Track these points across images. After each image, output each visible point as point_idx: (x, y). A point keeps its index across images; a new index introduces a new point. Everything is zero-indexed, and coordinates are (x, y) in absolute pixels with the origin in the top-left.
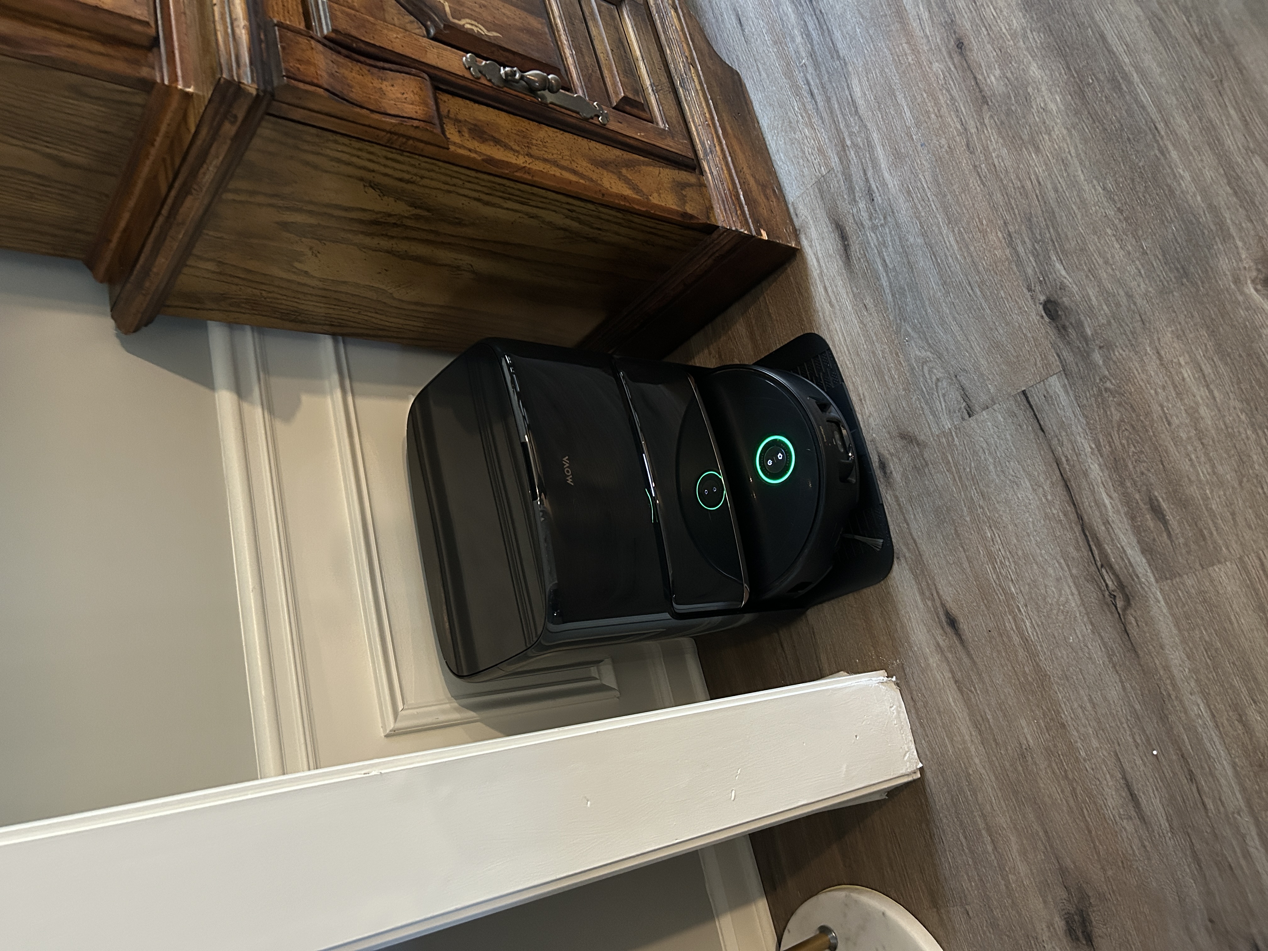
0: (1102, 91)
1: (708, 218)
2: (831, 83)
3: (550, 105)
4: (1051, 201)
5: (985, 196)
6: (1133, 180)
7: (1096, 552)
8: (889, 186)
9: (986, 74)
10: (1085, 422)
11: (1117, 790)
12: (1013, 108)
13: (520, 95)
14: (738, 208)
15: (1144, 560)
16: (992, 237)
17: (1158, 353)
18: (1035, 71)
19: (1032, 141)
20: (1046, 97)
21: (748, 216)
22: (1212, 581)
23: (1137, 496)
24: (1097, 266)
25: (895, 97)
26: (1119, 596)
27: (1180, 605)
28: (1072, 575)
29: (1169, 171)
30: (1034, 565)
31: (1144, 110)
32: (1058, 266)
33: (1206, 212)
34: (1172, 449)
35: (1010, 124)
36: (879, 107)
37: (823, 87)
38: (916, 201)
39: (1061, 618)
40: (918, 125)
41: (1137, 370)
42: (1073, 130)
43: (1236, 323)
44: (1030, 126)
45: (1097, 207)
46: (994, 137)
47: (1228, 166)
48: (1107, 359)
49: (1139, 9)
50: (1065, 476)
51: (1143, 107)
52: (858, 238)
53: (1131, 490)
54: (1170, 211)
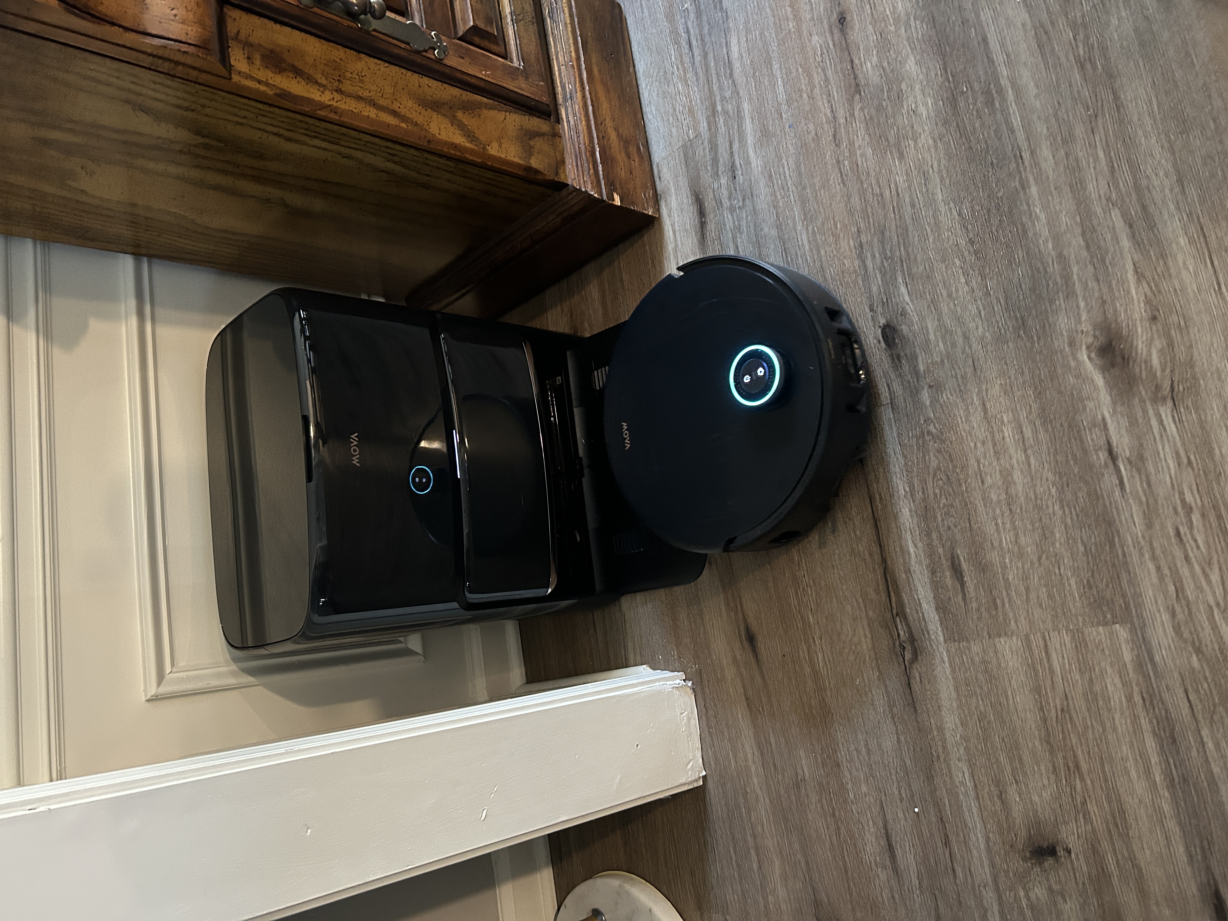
0: (975, 104)
1: (557, 174)
2: (710, 37)
3: (373, 33)
4: (906, 217)
5: (843, 198)
6: (989, 211)
7: (893, 599)
8: (752, 166)
9: (863, 60)
10: (903, 462)
11: (877, 838)
12: (884, 104)
13: (334, 17)
14: (591, 166)
15: (937, 618)
16: (844, 244)
17: (984, 405)
18: (911, 66)
19: (898, 145)
20: (918, 98)
21: (601, 177)
22: (996, 652)
23: (941, 550)
24: (940, 298)
25: (771, 65)
26: (908, 648)
27: (963, 669)
28: (867, 617)
29: (1026, 207)
30: (834, 598)
31: (1012, 133)
32: (903, 289)
33: (1055, 262)
34: (981, 508)
35: (879, 121)
36: (754, 73)
37: (702, 40)
38: (776, 188)
39: (852, 658)
40: (789, 103)
41: (961, 418)
42: (939, 141)
43: (1063, 389)
44: (898, 127)
45: (950, 233)
46: (862, 132)
47: (1085, 214)
48: (934, 400)
49: (1027, 16)
50: (876, 515)
51: (1012, 131)
52: (715, 216)
53: (936, 542)
54: (1020, 253)
